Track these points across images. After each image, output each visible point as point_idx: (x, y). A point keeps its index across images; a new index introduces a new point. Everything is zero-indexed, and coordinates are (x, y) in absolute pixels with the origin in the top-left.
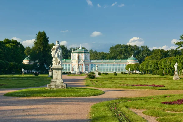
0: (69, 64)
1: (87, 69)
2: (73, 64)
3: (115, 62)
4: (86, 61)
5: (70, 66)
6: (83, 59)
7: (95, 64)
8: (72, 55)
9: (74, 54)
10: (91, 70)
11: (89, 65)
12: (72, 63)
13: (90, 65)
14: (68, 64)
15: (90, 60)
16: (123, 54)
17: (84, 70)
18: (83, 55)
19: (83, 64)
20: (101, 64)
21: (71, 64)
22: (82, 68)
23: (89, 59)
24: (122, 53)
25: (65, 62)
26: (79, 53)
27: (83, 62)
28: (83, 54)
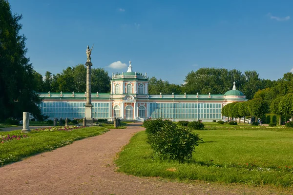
0: (106, 102)
1: (141, 113)
2: (114, 103)
3: (199, 99)
4: (139, 97)
5: (109, 107)
6: (135, 92)
7: (158, 103)
8: (111, 83)
9: (116, 82)
10: (151, 114)
11: (146, 106)
12: (112, 100)
13: (148, 106)
14: (103, 102)
15: (149, 94)
16: (212, 86)
17: (136, 116)
18: (135, 85)
19: (135, 102)
20: (170, 103)
21: (109, 103)
22: (132, 112)
23: (146, 92)
24: (210, 84)
25: (98, 99)
26: (125, 80)
27: (133, 98)
28: (134, 83)
